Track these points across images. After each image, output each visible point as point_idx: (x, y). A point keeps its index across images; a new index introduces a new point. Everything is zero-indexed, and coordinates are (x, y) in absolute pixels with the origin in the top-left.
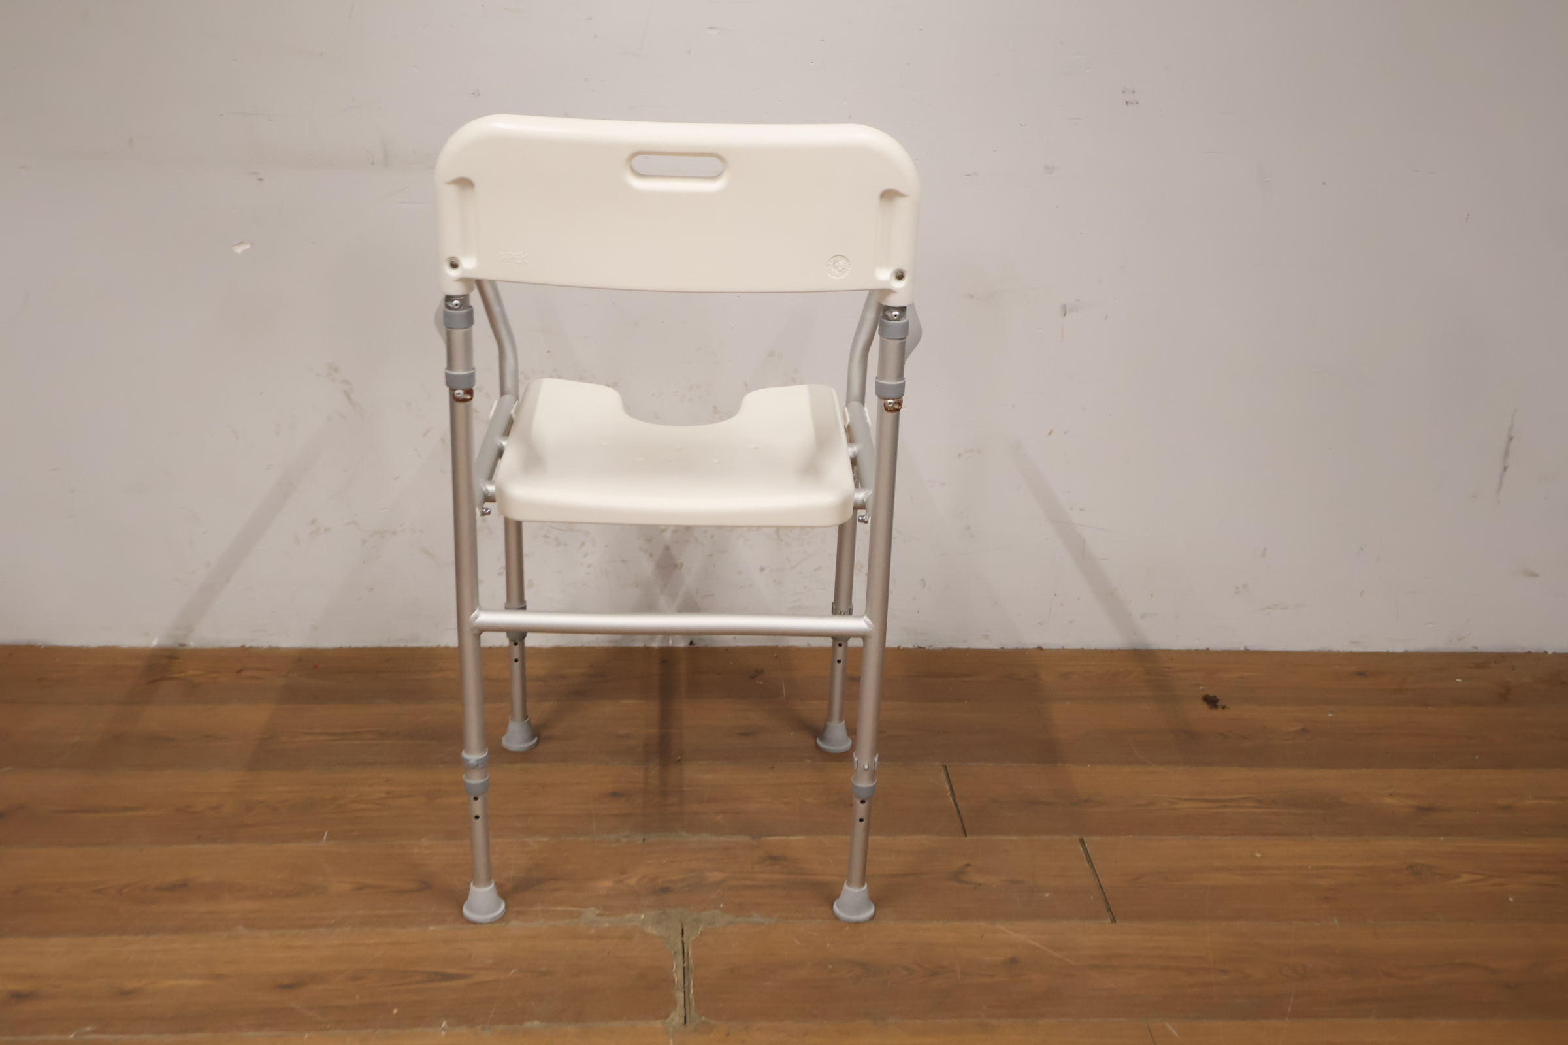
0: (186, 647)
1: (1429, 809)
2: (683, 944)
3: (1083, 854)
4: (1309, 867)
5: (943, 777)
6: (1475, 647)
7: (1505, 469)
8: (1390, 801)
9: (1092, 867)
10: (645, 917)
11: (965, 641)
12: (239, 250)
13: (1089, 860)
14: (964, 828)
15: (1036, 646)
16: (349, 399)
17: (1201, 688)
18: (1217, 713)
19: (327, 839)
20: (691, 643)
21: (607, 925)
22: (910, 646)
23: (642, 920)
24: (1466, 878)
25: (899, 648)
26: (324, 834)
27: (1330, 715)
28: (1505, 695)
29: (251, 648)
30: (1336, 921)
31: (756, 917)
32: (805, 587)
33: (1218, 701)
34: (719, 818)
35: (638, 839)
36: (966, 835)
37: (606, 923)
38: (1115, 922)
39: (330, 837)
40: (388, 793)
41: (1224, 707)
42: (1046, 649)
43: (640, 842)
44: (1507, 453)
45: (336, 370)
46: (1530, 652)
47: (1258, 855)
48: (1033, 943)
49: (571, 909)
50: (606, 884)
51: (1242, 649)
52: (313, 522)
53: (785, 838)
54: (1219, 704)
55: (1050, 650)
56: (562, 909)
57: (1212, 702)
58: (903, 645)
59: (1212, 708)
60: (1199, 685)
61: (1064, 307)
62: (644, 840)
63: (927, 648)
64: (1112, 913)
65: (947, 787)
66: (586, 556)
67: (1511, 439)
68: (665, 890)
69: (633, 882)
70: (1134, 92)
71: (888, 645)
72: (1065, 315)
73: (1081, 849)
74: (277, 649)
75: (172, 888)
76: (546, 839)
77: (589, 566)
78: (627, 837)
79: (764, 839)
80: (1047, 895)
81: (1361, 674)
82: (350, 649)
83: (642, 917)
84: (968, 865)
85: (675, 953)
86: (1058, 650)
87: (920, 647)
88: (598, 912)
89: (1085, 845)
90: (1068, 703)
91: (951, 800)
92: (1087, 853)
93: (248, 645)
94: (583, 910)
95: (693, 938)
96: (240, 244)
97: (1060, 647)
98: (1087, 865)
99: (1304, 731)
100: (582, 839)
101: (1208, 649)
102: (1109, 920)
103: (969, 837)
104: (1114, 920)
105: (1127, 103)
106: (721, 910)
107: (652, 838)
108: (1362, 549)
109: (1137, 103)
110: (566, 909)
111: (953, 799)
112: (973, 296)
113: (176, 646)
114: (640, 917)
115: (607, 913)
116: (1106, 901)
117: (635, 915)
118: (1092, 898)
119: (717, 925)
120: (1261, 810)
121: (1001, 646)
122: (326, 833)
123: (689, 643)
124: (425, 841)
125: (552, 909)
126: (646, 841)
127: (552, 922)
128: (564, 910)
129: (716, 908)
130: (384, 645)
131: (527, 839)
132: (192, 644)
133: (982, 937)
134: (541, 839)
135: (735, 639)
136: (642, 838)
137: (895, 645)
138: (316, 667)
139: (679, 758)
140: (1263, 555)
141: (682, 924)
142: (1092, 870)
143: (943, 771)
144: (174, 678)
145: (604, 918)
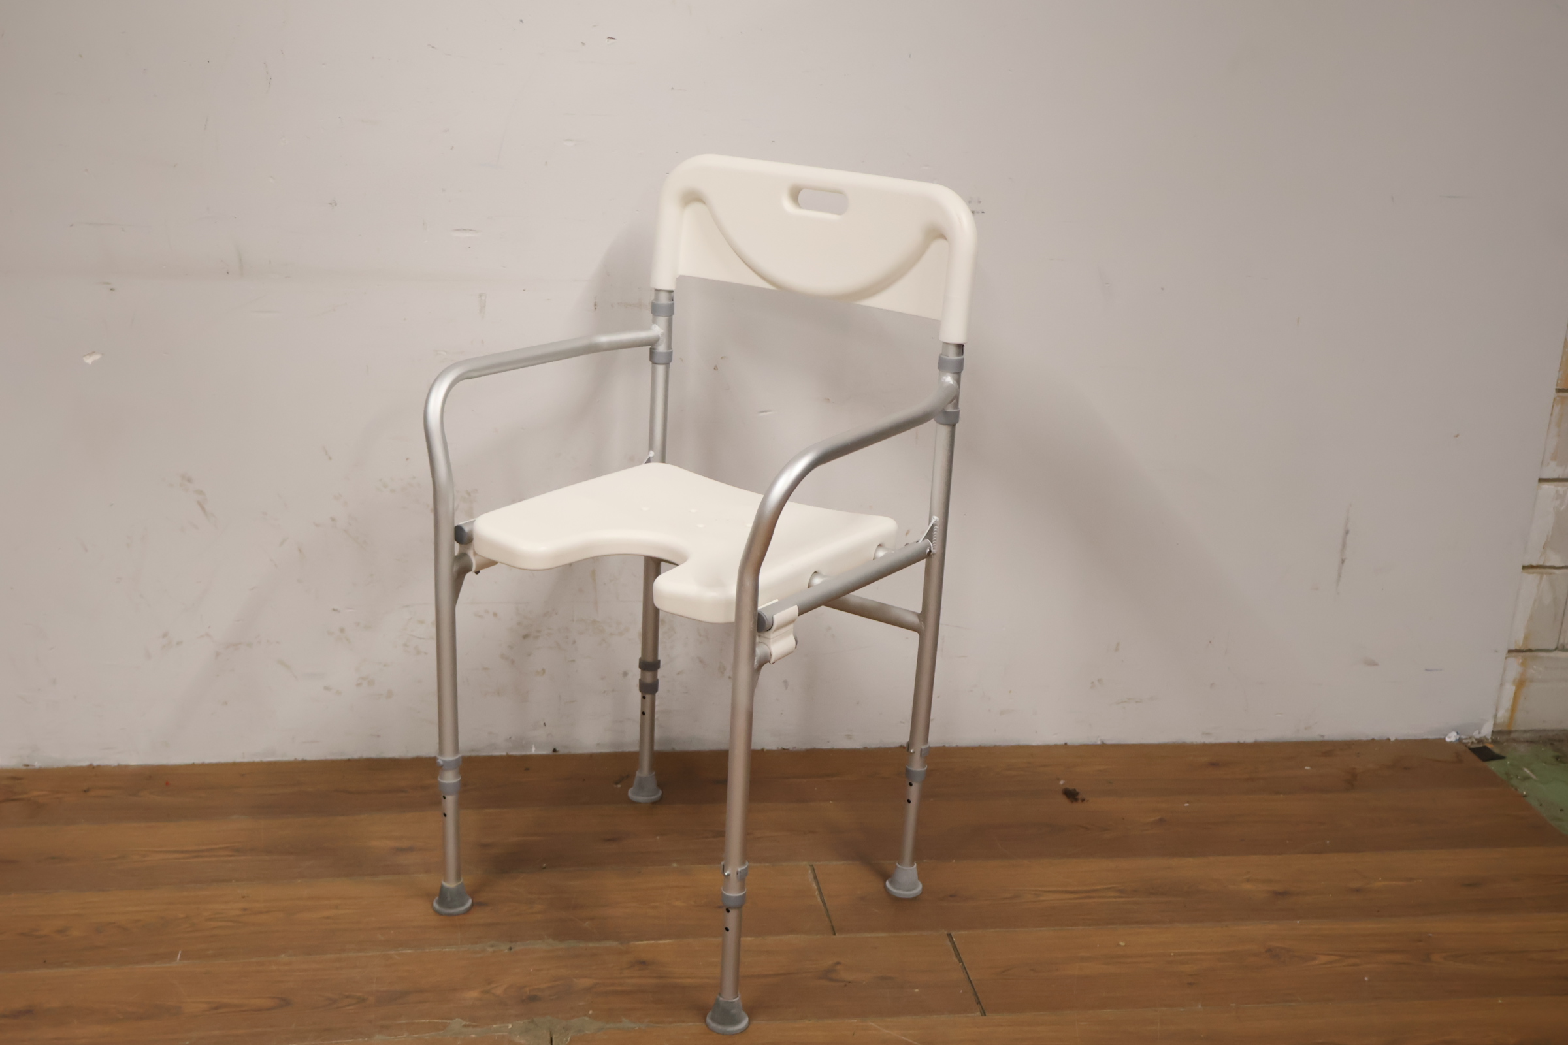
0: (31, 768)
1: (1284, 894)
3: (951, 948)
4: (1172, 954)
5: (811, 877)
6: (1323, 736)
7: (1343, 561)
8: (1247, 886)
9: (960, 960)
10: (512, 1026)
11: (828, 742)
12: (89, 360)
13: (958, 955)
14: (832, 926)
15: (900, 745)
16: (203, 509)
17: (1060, 782)
18: (1078, 806)
19: (180, 960)
20: (555, 750)
21: (473, 1036)
22: (774, 748)
23: (510, 1030)
24: (1324, 959)
25: (763, 750)
26: (178, 954)
27: (1186, 805)
28: (1352, 781)
29: (99, 766)
30: (1200, 1007)
31: (626, 1023)
33: (1077, 793)
34: (587, 924)
35: (504, 947)
36: (835, 934)
37: (473, 1034)
38: (985, 1015)
39: (183, 958)
40: (245, 910)
41: (1083, 800)
43: (506, 951)
44: (1344, 545)
45: (189, 480)
46: (1373, 739)
47: (1122, 944)
48: (904, 1038)
49: (437, 1021)
50: (472, 995)
51: (1099, 742)
52: (165, 635)
53: (653, 942)
54: (1080, 797)
56: (427, 1021)
57: (1071, 795)
58: (769, 747)
59: (1072, 802)
60: (1058, 779)
62: (510, 949)
63: (791, 749)
64: (981, 1005)
65: (814, 886)
67: (1347, 532)
68: (533, 999)
69: (499, 991)
70: (979, 202)
73: (949, 944)
74: (126, 767)
75: (17, 1014)
76: (409, 951)
78: (492, 946)
79: (632, 943)
80: (917, 990)
81: (1214, 765)
82: (203, 765)
83: (510, 1026)
84: (838, 963)
87: (784, 749)
88: (464, 1023)
89: (952, 940)
91: (819, 899)
92: (955, 947)
93: (95, 764)
94: (449, 1021)
96: (93, 353)
98: (955, 959)
99: (1162, 821)
100: (447, 949)
101: (1066, 744)
102: (979, 1013)
103: (837, 935)
104: (983, 1013)
106: (590, 1016)
107: (518, 947)
108: (1210, 642)
109: (983, 212)
110: (431, 1021)
111: (821, 898)
112: (829, 400)
113: (21, 767)
114: (508, 1026)
115: (474, 1024)
116: (976, 994)
117: (502, 1025)
118: (961, 991)
119: (587, 1032)
120: (1123, 899)
121: (864, 746)
122: (180, 952)
123: (552, 750)
124: (283, 957)
125: (417, 1021)
126: (512, 951)
127: (417, 1035)
128: (429, 1023)
129: (585, 1015)
130: (239, 759)
131: (389, 952)
132: (37, 764)
133: (853, 1035)
134: (404, 952)
135: (598, 744)
136: (508, 947)
137: (759, 748)
138: (167, 784)
139: (544, 865)
140: (1117, 650)
141: (551, 1032)
142: (960, 964)
143: (810, 871)
144: (16, 800)
145: (470, 1029)
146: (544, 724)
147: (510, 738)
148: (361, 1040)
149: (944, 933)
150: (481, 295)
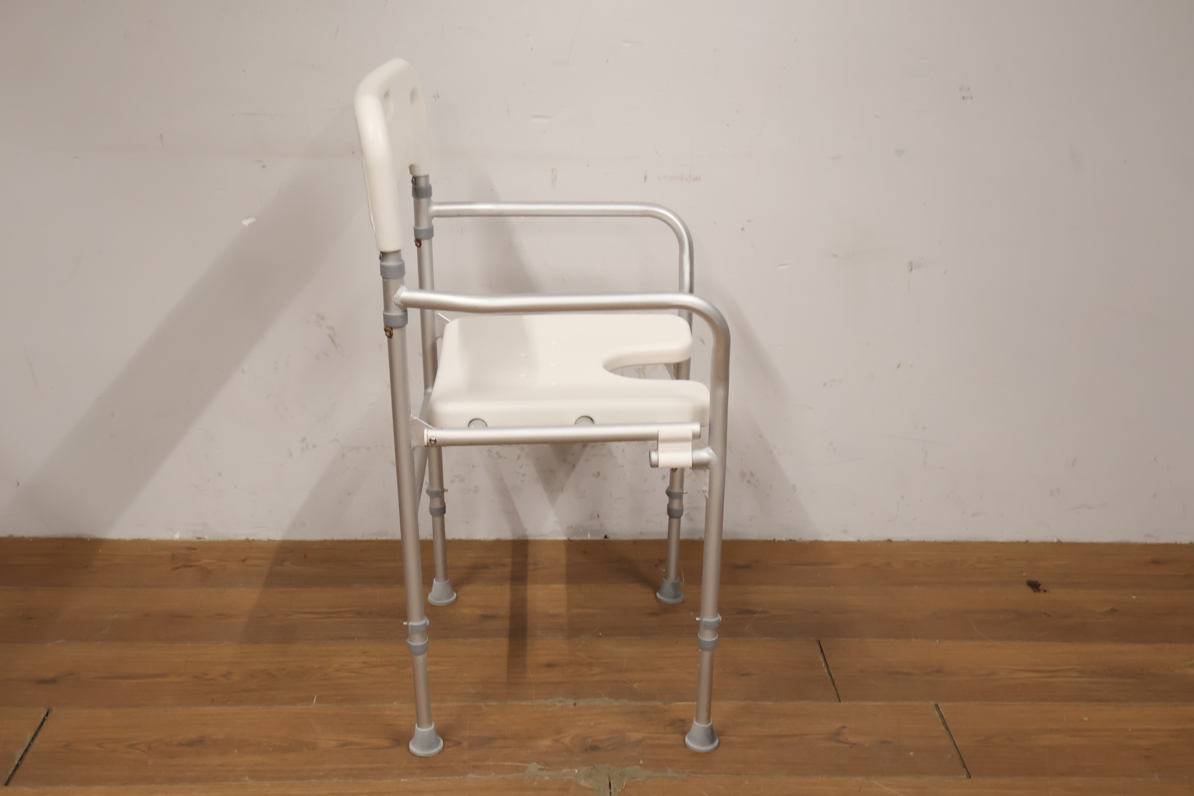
0: (202, 540)
3: (939, 716)
4: (1130, 730)
5: (819, 651)
9: (947, 728)
10: (578, 772)
11: (828, 535)
12: (245, 223)
13: (945, 723)
14: (838, 695)
15: (887, 539)
16: (333, 341)
17: (1024, 574)
18: (1040, 596)
19: (316, 703)
20: (606, 537)
21: (547, 778)
22: (783, 539)
23: (575, 773)
25: (774, 541)
26: (314, 698)
27: (1134, 597)
29: (253, 540)
30: (1157, 777)
31: (670, 772)
33: (1039, 585)
34: (636, 686)
35: (570, 703)
36: (840, 702)
37: (546, 776)
38: (970, 777)
39: (318, 702)
40: (365, 663)
41: (1045, 591)
42: (895, 542)
43: (571, 706)
45: (323, 318)
47: (1086, 719)
48: (902, 795)
49: (517, 764)
50: (545, 743)
51: (1055, 541)
52: (303, 440)
53: (690, 703)
54: (1041, 588)
55: (898, 542)
56: (510, 764)
58: (779, 539)
59: (1035, 592)
60: (1022, 572)
61: (911, 264)
62: (575, 704)
63: (797, 540)
64: (966, 769)
65: (822, 659)
66: (521, 467)
68: (594, 748)
69: (567, 741)
70: (969, 89)
72: (911, 270)
73: (937, 713)
74: (274, 541)
75: (191, 744)
76: (495, 703)
77: (524, 475)
78: (560, 702)
79: (673, 704)
80: (911, 754)
81: (1155, 562)
82: (332, 541)
83: (576, 771)
84: (844, 727)
86: (905, 542)
87: (791, 540)
88: (539, 767)
89: (940, 710)
90: (916, 587)
91: (826, 670)
92: (942, 716)
93: (250, 538)
94: (527, 765)
95: (619, 790)
96: (247, 218)
97: (906, 540)
98: (943, 728)
99: (1113, 611)
100: (524, 703)
101: (1027, 541)
102: (965, 776)
103: (843, 703)
104: (969, 776)
105: (963, 98)
106: (641, 765)
107: (582, 703)
108: (1155, 459)
109: (972, 98)
110: (513, 764)
111: (827, 669)
112: (836, 256)
113: (195, 539)
114: (575, 771)
115: (547, 768)
116: (961, 758)
117: (570, 770)
118: (949, 756)
119: (639, 779)
120: (1084, 679)
121: (858, 539)
122: (316, 697)
123: (604, 536)
124: (396, 705)
125: (501, 763)
126: (577, 705)
127: (502, 776)
128: (511, 765)
129: (637, 765)
130: (359, 538)
131: (479, 704)
132: (207, 538)
133: (859, 791)
134: (490, 704)
135: (641, 533)
136: (573, 703)
138: (305, 556)
139: (600, 634)
140: (1073, 464)
141: (609, 778)
142: (947, 732)
143: (817, 646)
144: (191, 566)
145: (544, 772)
146: (598, 515)
147: (571, 526)
148: (457, 777)
149: (932, 703)
150: (553, 170)
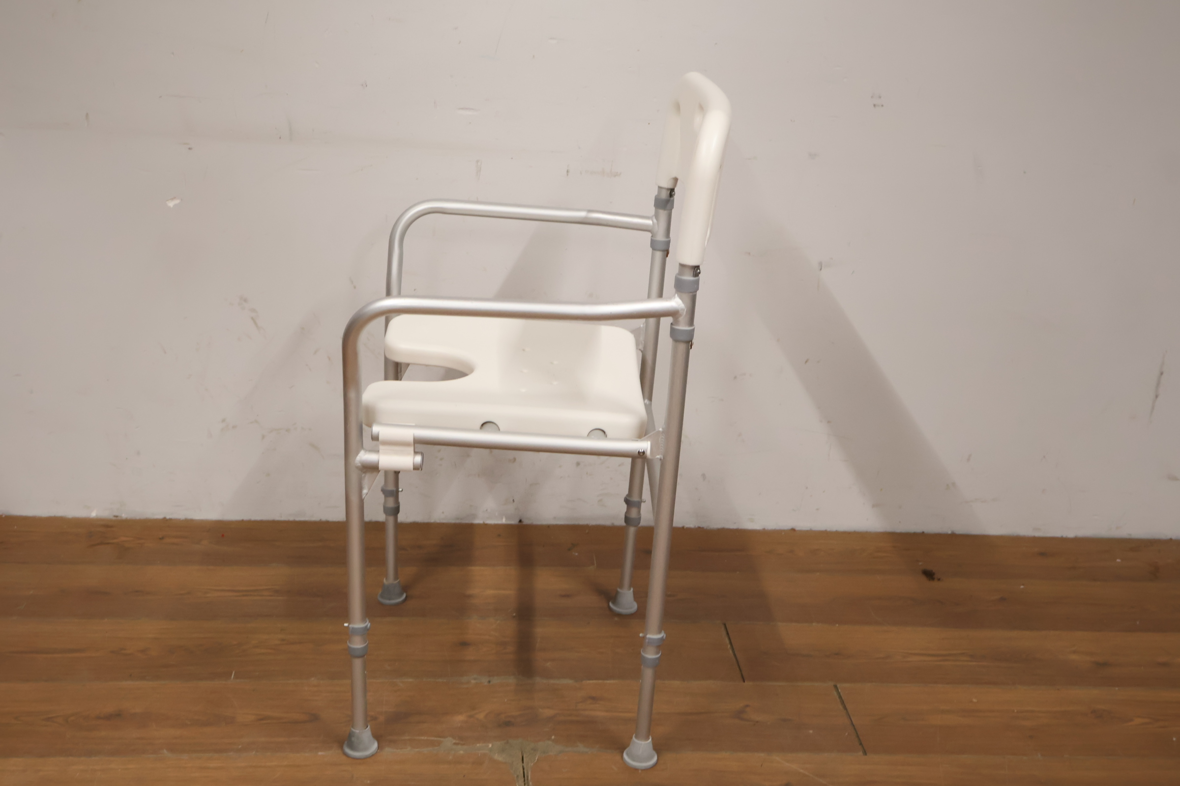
0: (119, 518)
1: (1104, 665)
2: (524, 769)
3: (837, 697)
4: (1016, 711)
5: (724, 633)
6: (1129, 535)
7: (1157, 396)
8: (1074, 657)
9: (845, 708)
10: (492, 746)
11: (735, 523)
12: (171, 204)
13: (843, 702)
14: (742, 675)
15: (791, 528)
16: (256, 323)
17: (920, 564)
18: (935, 584)
19: (234, 678)
20: (520, 521)
22: (692, 526)
23: (490, 748)
24: (1138, 721)
25: (683, 527)
26: (232, 673)
27: (1022, 587)
28: (1155, 573)
29: (170, 519)
30: (1040, 756)
31: (581, 747)
32: (611, 479)
33: (934, 574)
34: (548, 664)
35: (484, 680)
36: (744, 681)
37: (461, 751)
38: (866, 755)
39: (236, 677)
40: (283, 640)
41: (939, 580)
42: (798, 530)
43: (486, 683)
44: (1158, 384)
45: (245, 301)
46: (1171, 539)
47: (975, 700)
48: (802, 771)
49: (433, 738)
50: (460, 718)
51: (950, 532)
52: (223, 421)
53: (600, 681)
54: (935, 576)
55: (800, 531)
56: (426, 738)
58: (687, 526)
59: (930, 580)
60: (918, 561)
61: (821, 264)
62: (489, 682)
63: (705, 528)
64: (863, 746)
65: (727, 641)
68: (508, 724)
69: (481, 716)
70: (880, 97)
71: (675, 525)
72: (821, 269)
73: (835, 693)
74: (192, 520)
75: (109, 717)
76: (411, 680)
77: (441, 459)
78: (475, 679)
79: (584, 682)
80: (811, 731)
81: (1042, 554)
82: (250, 522)
83: (490, 746)
84: (747, 706)
85: (517, 776)
86: (807, 531)
87: (699, 527)
88: (454, 741)
89: (838, 691)
90: (818, 574)
91: (731, 652)
92: (840, 697)
93: (168, 517)
94: (442, 739)
95: (531, 764)
96: (172, 199)
97: (808, 529)
98: (841, 707)
99: (1003, 600)
100: (440, 680)
101: (923, 532)
102: (861, 753)
103: (746, 682)
104: (865, 753)
105: (874, 105)
106: (553, 740)
107: (496, 680)
108: (1044, 457)
109: (882, 106)
110: (428, 738)
112: (749, 254)
113: (111, 517)
114: (488, 746)
115: (461, 742)
116: (858, 736)
117: (484, 744)
118: (847, 734)
119: (551, 754)
120: (974, 663)
121: (763, 528)
122: (234, 672)
123: (518, 520)
124: (313, 681)
125: (417, 738)
126: (491, 683)
127: (417, 750)
128: (427, 740)
129: (549, 739)
130: (277, 518)
131: (395, 680)
132: (124, 516)
133: (762, 765)
134: (406, 680)
135: (555, 518)
136: (487, 680)
137: (680, 525)
138: (223, 536)
139: (514, 614)
140: (968, 460)
141: (522, 752)
142: (845, 711)
143: (723, 628)
144: (108, 544)
145: (459, 746)
146: (513, 500)
147: (487, 510)
149: (831, 684)
150: (477, 161)
